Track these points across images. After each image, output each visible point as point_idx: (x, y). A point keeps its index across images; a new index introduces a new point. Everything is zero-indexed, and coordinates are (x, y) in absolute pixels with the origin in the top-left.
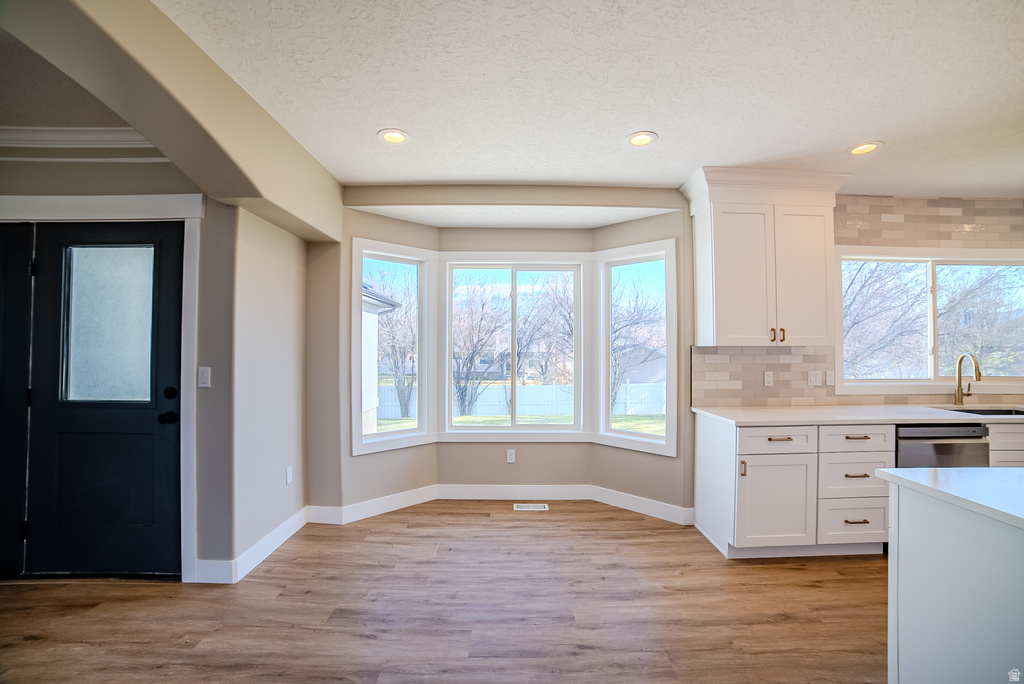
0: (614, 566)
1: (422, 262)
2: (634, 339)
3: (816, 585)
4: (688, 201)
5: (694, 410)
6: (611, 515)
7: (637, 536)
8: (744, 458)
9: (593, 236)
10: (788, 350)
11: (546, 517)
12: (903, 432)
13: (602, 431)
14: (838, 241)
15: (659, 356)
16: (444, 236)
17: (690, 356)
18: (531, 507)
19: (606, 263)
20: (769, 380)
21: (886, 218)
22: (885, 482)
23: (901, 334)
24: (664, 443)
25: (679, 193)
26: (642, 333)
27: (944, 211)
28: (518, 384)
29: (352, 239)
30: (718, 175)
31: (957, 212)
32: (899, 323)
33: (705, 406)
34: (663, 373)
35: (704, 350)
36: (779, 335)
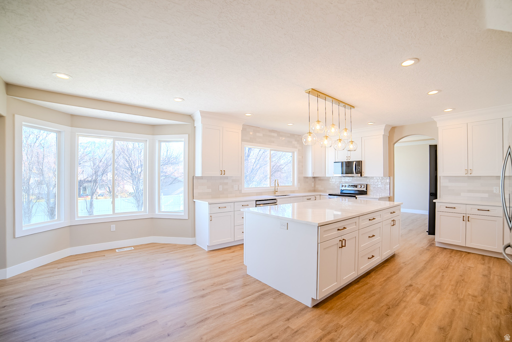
0: (167, 260)
1: (60, 132)
2: (166, 173)
3: (233, 252)
4: (194, 121)
5: (194, 200)
6: (163, 246)
7: (174, 251)
8: (211, 215)
9: (154, 129)
10: (227, 178)
11: (133, 251)
12: (258, 203)
13: (157, 213)
14: (243, 140)
15: (179, 181)
16: (74, 120)
17: (192, 180)
18: (125, 249)
19: (159, 141)
20: (221, 189)
21: (258, 134)
22: (243, 212)
23: (275, 172)
24: (183, 214)
25: (190, 117)
26: (169, 169)
27: (273, 134)
28: (94, 200)
29: (14, 115)
30: (204, 114)
31: (275, 135)
32: (274, 167)
33: (198, 199)
34: (182, 189)
35: (198, 178)
36: (223, 173)
